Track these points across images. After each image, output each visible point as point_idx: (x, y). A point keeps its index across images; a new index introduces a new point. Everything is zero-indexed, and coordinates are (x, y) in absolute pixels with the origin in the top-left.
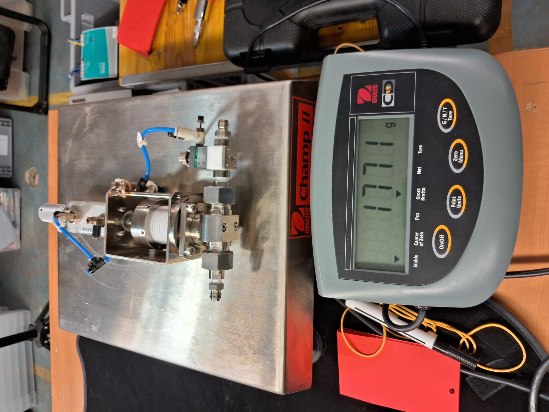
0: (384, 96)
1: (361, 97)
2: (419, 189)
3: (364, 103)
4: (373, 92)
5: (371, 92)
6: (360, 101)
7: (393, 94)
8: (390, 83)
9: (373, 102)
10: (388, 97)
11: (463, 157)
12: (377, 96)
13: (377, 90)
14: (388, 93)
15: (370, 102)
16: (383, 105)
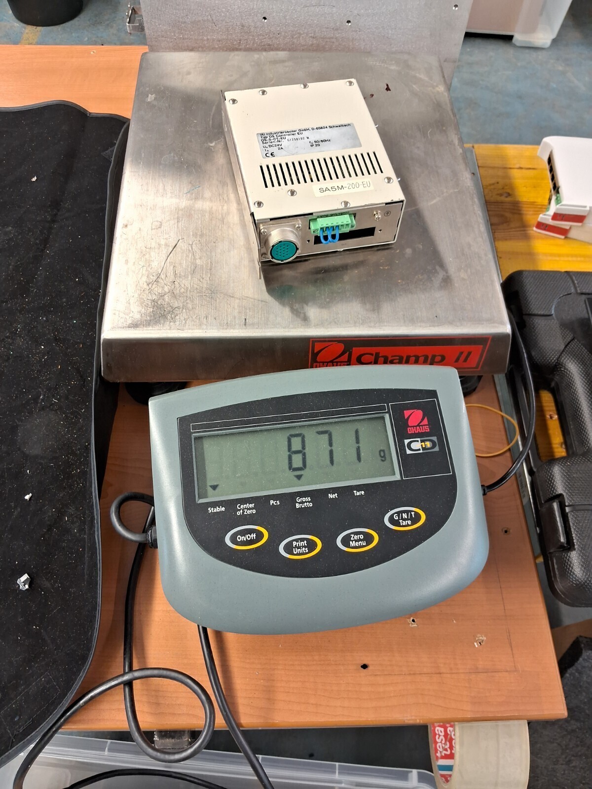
0: (418, 441)
1: (411, 414)
4: (421, 427)
5: (420, 424)
6: (407, 413)
7: (421, 451)
8: (434, 446)
9: (408, 428)
10: (417, 445)
11: (357, 545)
12: (416, 432)
13: (424, 431)
14: (422, 445)
15: (408, 424)
16: (406, 441)
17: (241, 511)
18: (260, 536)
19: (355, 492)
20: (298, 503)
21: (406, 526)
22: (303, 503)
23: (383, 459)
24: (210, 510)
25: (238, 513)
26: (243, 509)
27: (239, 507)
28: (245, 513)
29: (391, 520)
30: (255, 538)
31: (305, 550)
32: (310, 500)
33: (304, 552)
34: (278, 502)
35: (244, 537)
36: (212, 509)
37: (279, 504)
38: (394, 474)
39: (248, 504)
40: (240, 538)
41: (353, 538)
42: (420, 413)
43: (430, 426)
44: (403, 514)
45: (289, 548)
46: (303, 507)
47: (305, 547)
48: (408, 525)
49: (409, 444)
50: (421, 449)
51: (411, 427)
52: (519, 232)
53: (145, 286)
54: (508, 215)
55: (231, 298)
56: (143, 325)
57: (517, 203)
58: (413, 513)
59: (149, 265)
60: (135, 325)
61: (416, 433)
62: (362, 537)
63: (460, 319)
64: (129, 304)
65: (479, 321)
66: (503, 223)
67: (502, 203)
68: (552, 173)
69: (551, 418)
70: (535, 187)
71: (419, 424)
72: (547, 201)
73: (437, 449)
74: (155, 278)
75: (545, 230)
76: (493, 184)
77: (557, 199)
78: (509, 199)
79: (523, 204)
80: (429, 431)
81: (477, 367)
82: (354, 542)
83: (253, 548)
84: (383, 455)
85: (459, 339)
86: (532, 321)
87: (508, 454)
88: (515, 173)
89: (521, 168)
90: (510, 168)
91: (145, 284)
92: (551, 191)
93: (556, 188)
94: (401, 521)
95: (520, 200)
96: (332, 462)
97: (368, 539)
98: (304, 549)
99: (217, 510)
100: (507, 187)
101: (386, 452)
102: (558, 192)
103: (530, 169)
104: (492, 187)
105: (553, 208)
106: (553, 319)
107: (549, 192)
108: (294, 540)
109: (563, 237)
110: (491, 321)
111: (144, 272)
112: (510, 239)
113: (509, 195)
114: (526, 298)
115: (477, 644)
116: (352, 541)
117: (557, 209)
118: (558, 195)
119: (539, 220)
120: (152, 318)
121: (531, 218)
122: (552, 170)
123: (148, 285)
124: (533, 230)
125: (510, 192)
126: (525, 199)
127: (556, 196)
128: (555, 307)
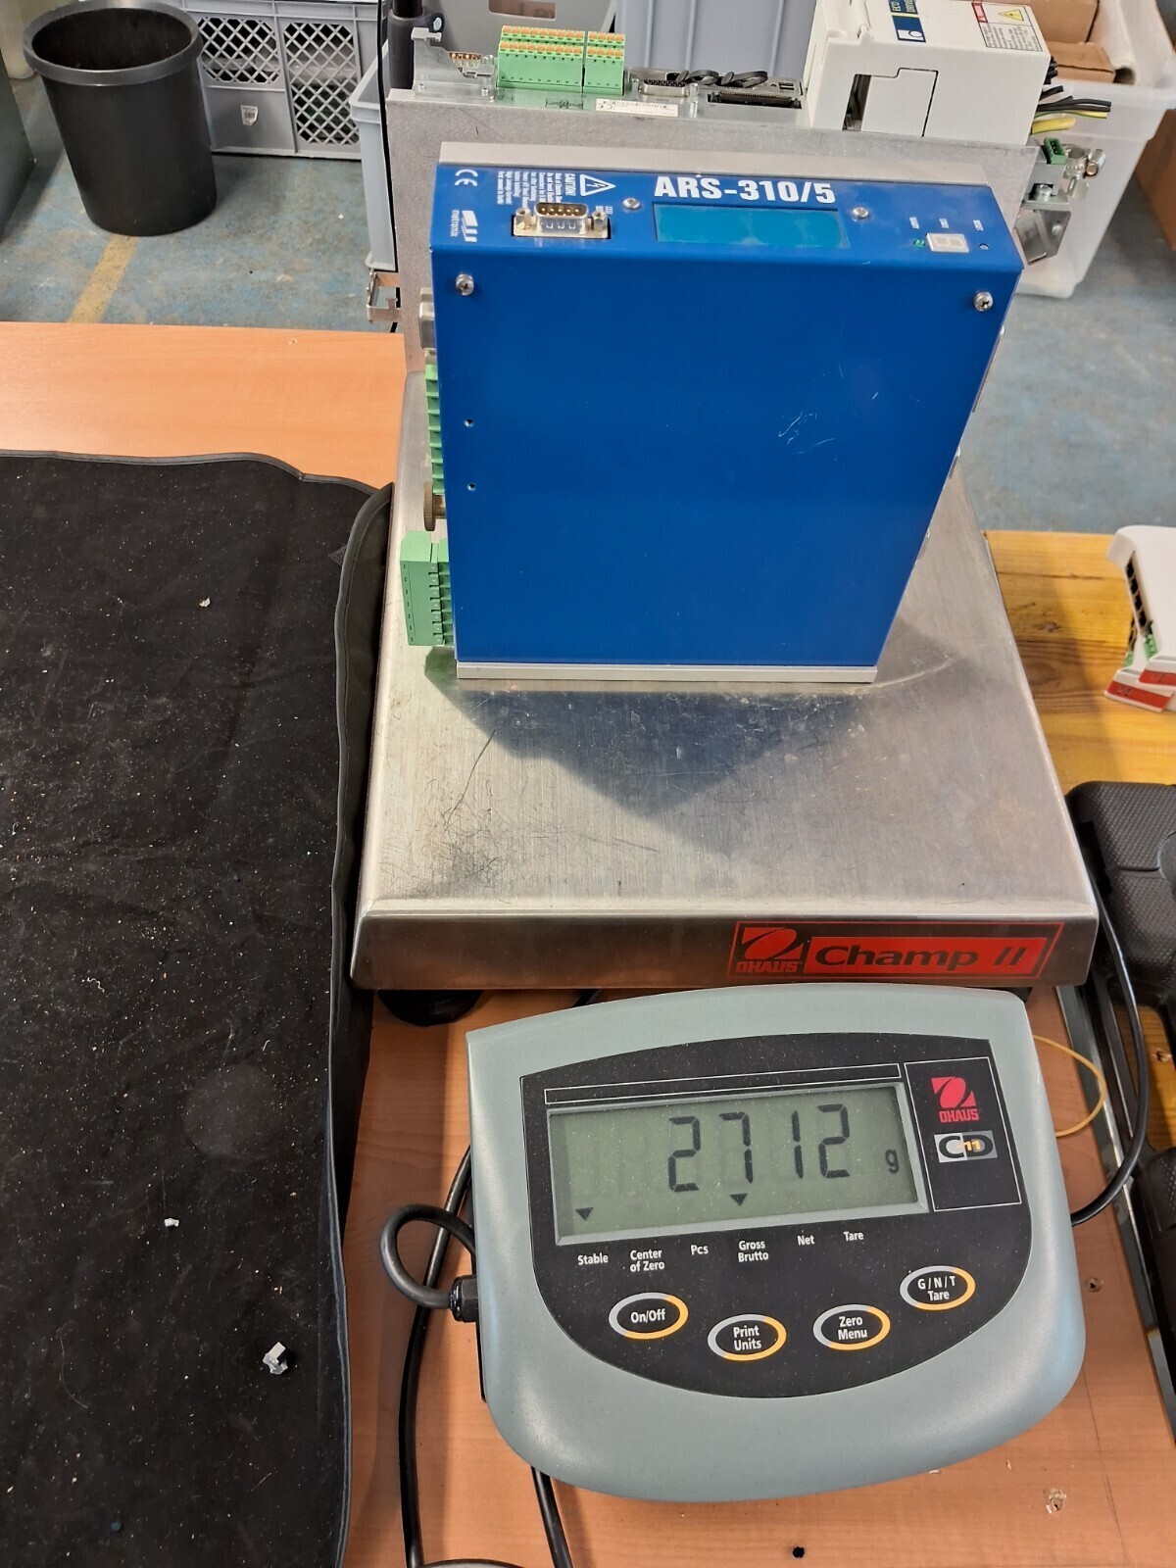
0: (958, 1138)
1: (944, 1087)
2: (762, 1245)
3: (936, 1092)
4: (963, 1111)
6: (937, 1083)
7: (965, 1158)
9: (941, 1113)
10: (956, 1146)
11: (852, 1338)
13: (969, 1119)
14: (966, 1147)
16: (938, 1138)
17: (638, 1265)
18: (672, 1314)
19: (846, 1233)
20: (741, 1251)
21: (941, 1303)
22: (750, 1252)
23: (894, 1168)
24: (582, 1260)
25: (634, 1268)
26: (642, 1261)
27: (635, 1255)
28: (645, 1269)
29: (913, 1289)
30: (663, 1318)
31: (756, 1345)
32: (764, 1247)
33: (755, 1347)
34: (705, 1248)
35: (643, 1315)
36: (585, 1258)
37: (707, 1252)
38: (914, 1199)
39: (650, 1252)
40: (637, 1318)
41: (845, 1323)
42: (958, 1085)
43: (981, 1110)
44: (935, 1279)
45: (726, 1340)
46: (750, 1259)
47: (756, 1338)
48: (943, 1301)
49: (944, 1142)
50: (965, 1154)
51: (945, 1110)
52: (1077, 699)
53: (438, 818)
54: (1055, 664)
55: (593, 843)
56: (437, 893)
57: (1074, 644)
58: (952, 1278)
59: (444, 778)
60: (423, 893)
61: (956, 1123)
62: (860, 1321)
63: (1006, 892)
64: (410, 851)
65: (1041, 894)
66: (1048, 680)
67: (1042, 642)
68: (1137, 593)
69: (1159, 1057)
70: (1101, 613)
71: (960, 1104)
72: (1125, 642)
73: (993, 1154)
74: (453, 804)
75: (1126, 696)
76: (1026, 606)
77: (1148, 642)
78: (1055, 635)
79: (1084, 645)
80: (977, 1118)
81: (1034, 973)
82: (845, 1330)
83: (661, 1338)
84: (895, 1161)
85: (1005, 926)
86: (1122, 880)
87: (1089, 1133)
88: (1066, 586)
89: (1074, 577)
90: (1055, 577)
91: (437, 813)
92: (1133, 623)
93: (1144, 621)
94: (930, 1293)
95: (1076, 637)
96: (800, 1171)
97: (872, 1325)
98: (754, 1342)
99: (595, 1260)
100: (1049, 613)
101: (898, 1155)
102: (1151, 632)
103: (1090, 578)
104: (1024, 612)
105: (1140, 661)
106: (1161, 878)
107: (1129, 622)
108: (736, 1325)
109: (1159, 710)
110: (1061, 894)
111: (435, 790)
112: (1062, 712)
113: (1056, 627)
114: (1109, 836)
115: (1052, 1509)
116: (842, 1329)
117: (1151, 664)
118: (1150, 636)
119: (1115, 678)
120: (453, 879)
121: (1102, 674)
122: (1135, 586)
123: (443, 816)
124: (1103, 695)
125: (1058, 623)
126: (1084, 638)
127: (1146, 637)
128: (1162, 854)
